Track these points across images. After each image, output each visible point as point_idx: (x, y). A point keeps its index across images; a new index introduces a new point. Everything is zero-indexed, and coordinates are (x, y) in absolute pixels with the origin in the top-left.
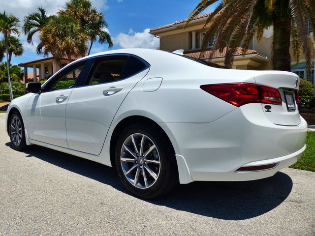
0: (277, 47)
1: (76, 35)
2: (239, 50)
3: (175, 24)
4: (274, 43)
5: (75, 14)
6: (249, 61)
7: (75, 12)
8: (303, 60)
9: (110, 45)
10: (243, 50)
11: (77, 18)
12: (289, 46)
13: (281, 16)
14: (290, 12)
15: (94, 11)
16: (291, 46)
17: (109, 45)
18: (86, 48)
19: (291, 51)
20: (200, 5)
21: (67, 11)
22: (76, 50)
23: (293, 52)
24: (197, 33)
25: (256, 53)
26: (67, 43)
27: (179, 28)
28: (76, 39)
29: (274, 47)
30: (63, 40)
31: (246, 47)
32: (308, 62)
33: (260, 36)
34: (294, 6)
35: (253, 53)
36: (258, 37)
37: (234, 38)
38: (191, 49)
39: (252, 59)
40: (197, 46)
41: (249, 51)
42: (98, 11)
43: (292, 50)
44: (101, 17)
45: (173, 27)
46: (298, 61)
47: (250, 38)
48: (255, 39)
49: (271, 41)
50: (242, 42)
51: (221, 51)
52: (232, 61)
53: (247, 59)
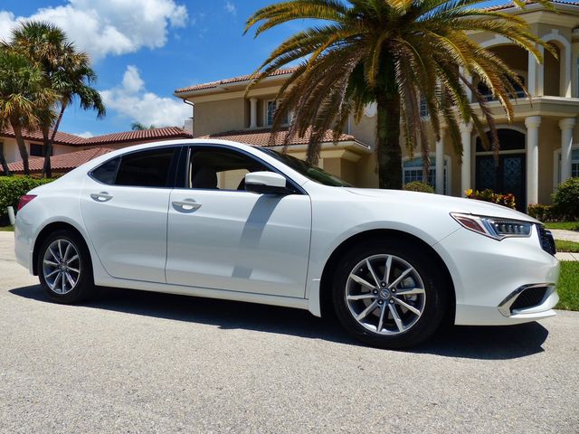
0: (383, 134)
1: (35, 91)
2: (329, 134)
3: (221, 83)
4: (379, 128)
5: (32, 52)
6: (344, 151)
7: (32, 48)
8: (418, 154)
9: (100, 113)
10: (334, 136)
11: (35, 59)
12: (399, 134)
13: (386, 90)
14: (397, 89)
15: (70, 50)
16: (402, 133)
17: (97, 112)
18: (54, 117)
19: (402, 141)
20: (269, 61)
21: (14, 44)
22: (33, 119)
23: (405, 143)
24: (260, 101)
25: (353, 140)
26: (16, 105)
27: (227, 90)
28: (34, 99)
29: (378, 135)
30: (7, 100)
31: (339, 131)
32: (425, 158)
33: (359, 114)
34: (401, 81)
35: (349, 140)
36: (355, 117)
37: (321, 116)
38: (249, 127)
39: (348, 149)
40: (259, 123)
41: (344, 136)
42: (78, 50)
43: (404, 139)
44: (83, 62)
45: (218, 89)
46: (412, 155)
47: (345, 117)
48: (351, 118)
49: (374, 124)
50: (334, 123)
51: (301, 135)
52: (319, 150)
53: (340, 149)
